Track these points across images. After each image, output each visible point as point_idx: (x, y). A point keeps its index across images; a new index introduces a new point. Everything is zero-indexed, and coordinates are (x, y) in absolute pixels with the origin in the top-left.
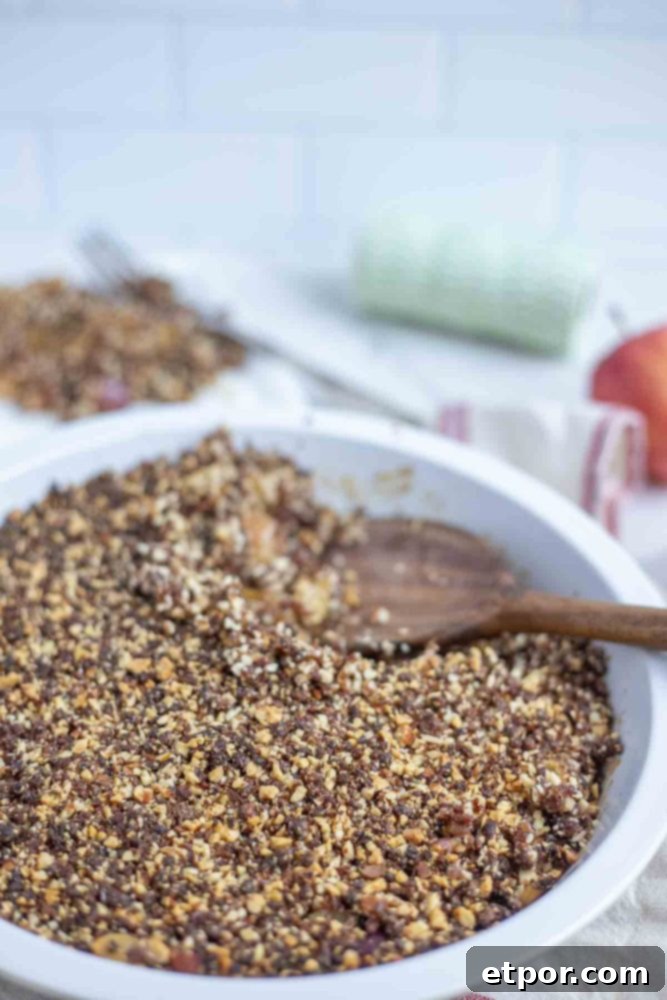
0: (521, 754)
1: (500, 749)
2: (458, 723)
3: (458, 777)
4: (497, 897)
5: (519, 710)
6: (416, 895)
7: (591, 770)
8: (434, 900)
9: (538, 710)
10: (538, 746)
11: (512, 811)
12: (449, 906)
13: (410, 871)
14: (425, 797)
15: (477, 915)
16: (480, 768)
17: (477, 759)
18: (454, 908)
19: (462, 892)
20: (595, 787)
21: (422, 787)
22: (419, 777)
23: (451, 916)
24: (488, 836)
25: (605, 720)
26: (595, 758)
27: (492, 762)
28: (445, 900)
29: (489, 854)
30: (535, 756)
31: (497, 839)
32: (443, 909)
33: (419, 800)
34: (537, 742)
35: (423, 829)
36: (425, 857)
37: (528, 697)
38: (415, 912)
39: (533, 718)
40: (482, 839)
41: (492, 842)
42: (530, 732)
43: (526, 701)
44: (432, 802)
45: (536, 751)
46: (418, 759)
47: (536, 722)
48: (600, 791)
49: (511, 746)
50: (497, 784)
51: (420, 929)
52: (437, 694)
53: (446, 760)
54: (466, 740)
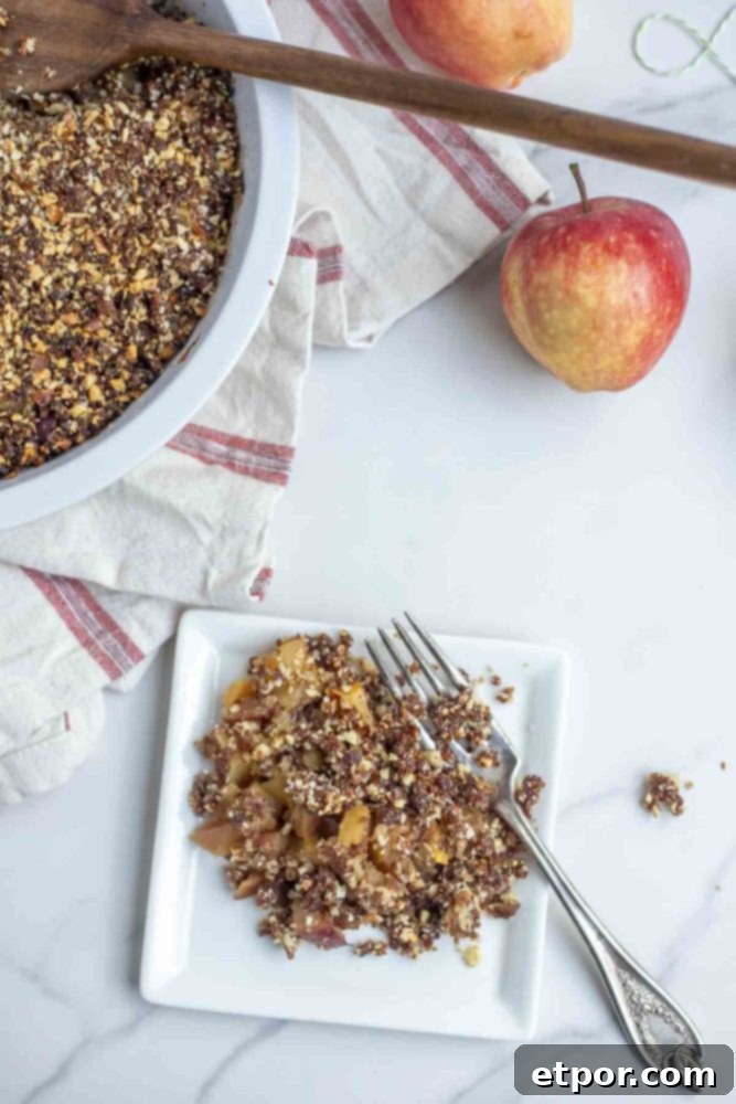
0: (155, 211)
1: (136, 210)
2: (99, 189)
3: (102, 250)
4: (142, 362)
5: (152, 162)
6: (75, 378)
7: (220, 209)
8: (91, 379)
9: (168, 161)
10: (170, 199)
11: (150, 276)
12: (103, 379)
13: (68, 354)
14: (77, 277)
15: (126, 382)
16: (120, 233)
17: (117, 224)
18: (108, 378)
19: (112, 363)
20: (224, 224)
21: (73, 267)
22: (69, 256)
23: (106, 387)
24: (130, 309)
25: (231, 152)
26: (222, 195)
27: (130, 225)
28: (100, 374)
29: (131, 325)
30: (168, 210)
31: (138, 308)
32: (98, 383)
33: (71, 280)
34: (168, 195)
35: (75, 311)
36: (79, 340)
37: (160, 146)
38: (75, 394)
39: (165, 172)
40: (125, 312)
41: (134, 312)
42: (163, 184)
43: (158, 152)
44: (82, 282)
45: (169, 205)
46: (67, 236)
47: (166, 175)
48: (229, 225)
49: (145, 206)
50: (135, 249)
51: (81, 409)
52: (76, 163)
53: (90, 235)
54: (107, 207)
